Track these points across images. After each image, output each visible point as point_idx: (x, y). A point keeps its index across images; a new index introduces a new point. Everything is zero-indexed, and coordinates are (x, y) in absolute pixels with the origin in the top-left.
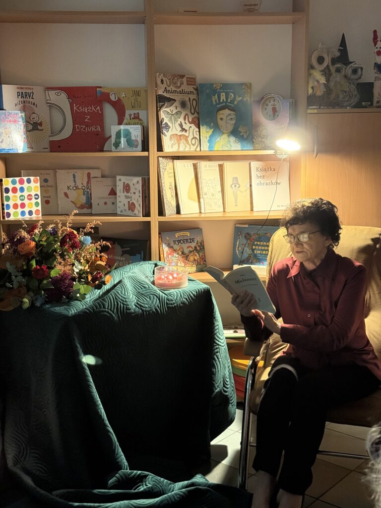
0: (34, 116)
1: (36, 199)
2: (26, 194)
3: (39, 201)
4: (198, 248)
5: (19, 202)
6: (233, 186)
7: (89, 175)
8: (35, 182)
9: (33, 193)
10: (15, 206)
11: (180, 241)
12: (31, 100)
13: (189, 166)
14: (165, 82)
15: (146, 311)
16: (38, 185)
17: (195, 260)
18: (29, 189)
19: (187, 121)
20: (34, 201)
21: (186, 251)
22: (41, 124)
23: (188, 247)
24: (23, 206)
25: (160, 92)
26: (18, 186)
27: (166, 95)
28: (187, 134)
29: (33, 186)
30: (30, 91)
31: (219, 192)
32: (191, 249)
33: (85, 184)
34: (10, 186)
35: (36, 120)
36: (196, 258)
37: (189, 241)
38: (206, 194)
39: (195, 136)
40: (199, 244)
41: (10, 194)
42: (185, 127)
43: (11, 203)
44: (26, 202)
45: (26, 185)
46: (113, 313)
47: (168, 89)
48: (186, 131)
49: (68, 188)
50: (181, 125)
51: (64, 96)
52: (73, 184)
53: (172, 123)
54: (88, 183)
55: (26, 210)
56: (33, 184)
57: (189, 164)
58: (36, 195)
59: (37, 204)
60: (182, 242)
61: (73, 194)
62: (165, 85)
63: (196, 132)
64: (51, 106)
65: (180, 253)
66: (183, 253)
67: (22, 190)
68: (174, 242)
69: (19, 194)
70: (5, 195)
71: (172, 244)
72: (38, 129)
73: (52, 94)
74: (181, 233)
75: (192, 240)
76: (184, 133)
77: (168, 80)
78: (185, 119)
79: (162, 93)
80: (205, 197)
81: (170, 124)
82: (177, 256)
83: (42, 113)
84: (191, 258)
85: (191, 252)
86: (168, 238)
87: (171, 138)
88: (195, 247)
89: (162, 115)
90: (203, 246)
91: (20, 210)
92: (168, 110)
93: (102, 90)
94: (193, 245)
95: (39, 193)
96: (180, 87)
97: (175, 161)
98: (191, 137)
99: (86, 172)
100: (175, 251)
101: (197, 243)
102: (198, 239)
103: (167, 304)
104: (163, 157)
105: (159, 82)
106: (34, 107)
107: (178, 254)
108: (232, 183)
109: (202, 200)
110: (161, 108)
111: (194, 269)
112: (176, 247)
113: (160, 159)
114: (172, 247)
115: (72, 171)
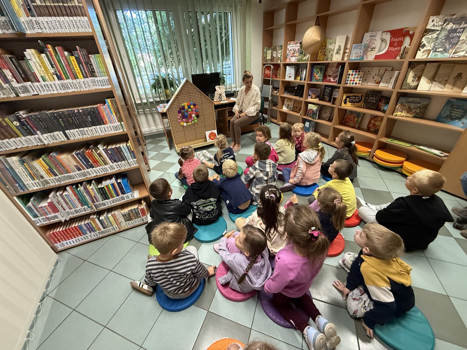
0: (373, 45)
4: (422, 107)
6: (456, 78)
11: (410, 102)
12: (375, 38)
17: (415, 112)
20: (359, 79)
21: (412, 107)
23: (414, 106)
24: (354, 80)
26: (354, 73)
30: (375, 34)
32: (416, 107)
34: (351, 73)
35: (373, 47)
36: (417, 111)
37: (417, 103)
41: (350, 76)
43: (349, 79)
44: (356, 79)
47: (436, 24)
49: (375, 75)
51: (389, 34)
52: (378, 73)
53: (429, 44)
54: (384, 73)
55: (355, 82)
58: (361, 77)
61: (376, 77)
62: (435, 22)
65: (407, 107)
66: (409, 108)
67: (355, 75)
68: (406, 102)
70: (348, 76)
71: (404, 103)
72: (373, 50)
73: (384, 34)
74: (414, 99)
75: (420, 103)
77: (438, 20)
79: (429, 28)
81: (427, 44)
82: (404, 108)
86: (403, 100)
89: (423, 40)
90: (426, 107)
91: (352, 82)
92: (430, 37)
93: (407, 29)
99: (385, 68)
100: (404, 106)
101: (422, 105)
102: (425, 103)
105: (431, 20)
106: (375, 41)
110: (425, 35)
111: (412, 116)
115: (379, 68)
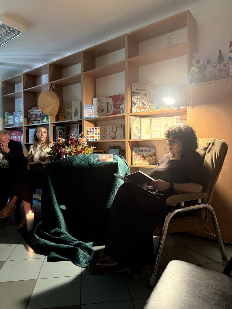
0: (102, 107)
1: (99, 135)
2: (94, 133)
3: (100, 136)
4: (152, 155)
5: (92, 136)
6: (165, 127)
7: (117, 127)
8: (99, 129)
9: (97, 133)
10: (91, 137)
11: (142, 151)
12: (101, 102)
13: (148, 120)
14: (136, 86)
15: (80, 167)
16: (100, 130)
17: (149, 160)
18: (96, 131)
19: (146, 101)
20: (97, 136)
21: (145, 155)
22: (104, 110)
23: (146, 154)
24: (93, 137)
25: (133, 90)
26: (92, 130)
27: (136, 91)
28: (146, 107)
29: (98, 131)
30: (101, 99)
31: (159, 130)
32: (148, 155)
33: (115, 130)
34: (89, 130)
35: (102, 109)
36: (150, 159)
37: (147, 151)
38: (153, 131)
39: (150, 107)
40: (153, 153)
41: (89, 133)
42: (145, 103)
43: (89, 136)
44: (94, 136)
45: (95, 130)
46: (65, 165)
47: (137, 89)
48: (145, 105)
49: (110, 131)
50: (143, 103)
51: (111, 99)
52: (112, 130)
53: (138, 102)
54: (116, 130)
55: (95, 138)
56: (97, 130)
57: (148, 119)
58: (98, 134)
59: (99, 137)
60: (143, 151)
61: (111, 134)
62: (136, 87)
63: (151, 106)
64: (108, 104)
65: (142, 156)
66: (143, 156)
67: (93, 131)
68: (139, 151)
69: (92, 133)
70: (87, 133)
71: (138, 152)
72: (103, 112)
73: (108, 99)
74: (144, 148)
75: (150, 151)
76: (144, 106)
77: (138, 86)
78: (145, 100)
79: (134, 91)
80: (152, 132)
81: (136, 102)
82: (139, 157)
83: (105, 106)
84: (147, 159)
85: (147, 156)
86: (136, 149)
87: (136, 108)
88: (151, 155)
89: (133, 99)
90: (155, 154)
92: (136, 97)
93: (122, 95)
94: (149, 153)
95: (100, 133)
96: (145, 88)
97: (141, 118)
98: (148, 107)
100: (139, 155)
101: (152, 153)
102: (153, 151)
103: (92, 165)
104: (133, 116)
105: (133, 86)
106: (102, 104)
107: (140, 156)
108: (164, 126)
109: (151, 133)
110: (133, 96)
111: (148, 163)
112: (139, 153)
113: (132, 117)
114: (138, 153)
115: (112, 126)
